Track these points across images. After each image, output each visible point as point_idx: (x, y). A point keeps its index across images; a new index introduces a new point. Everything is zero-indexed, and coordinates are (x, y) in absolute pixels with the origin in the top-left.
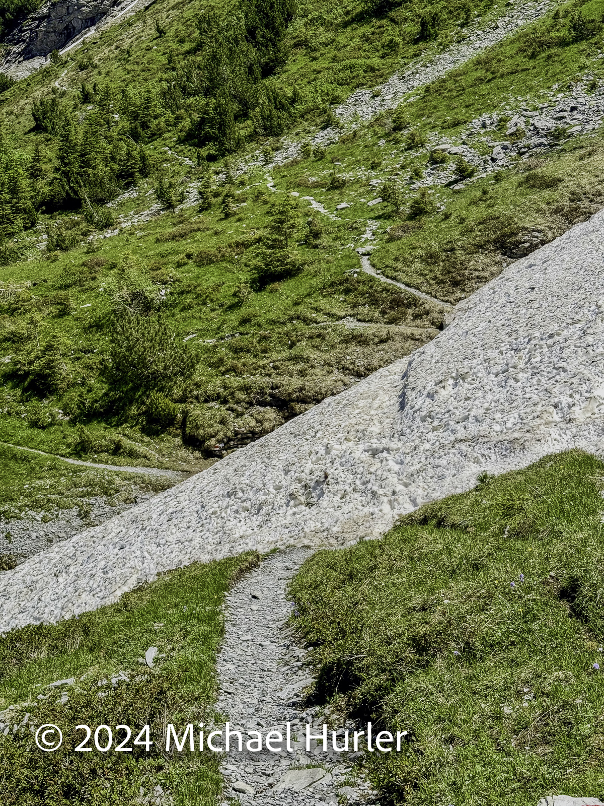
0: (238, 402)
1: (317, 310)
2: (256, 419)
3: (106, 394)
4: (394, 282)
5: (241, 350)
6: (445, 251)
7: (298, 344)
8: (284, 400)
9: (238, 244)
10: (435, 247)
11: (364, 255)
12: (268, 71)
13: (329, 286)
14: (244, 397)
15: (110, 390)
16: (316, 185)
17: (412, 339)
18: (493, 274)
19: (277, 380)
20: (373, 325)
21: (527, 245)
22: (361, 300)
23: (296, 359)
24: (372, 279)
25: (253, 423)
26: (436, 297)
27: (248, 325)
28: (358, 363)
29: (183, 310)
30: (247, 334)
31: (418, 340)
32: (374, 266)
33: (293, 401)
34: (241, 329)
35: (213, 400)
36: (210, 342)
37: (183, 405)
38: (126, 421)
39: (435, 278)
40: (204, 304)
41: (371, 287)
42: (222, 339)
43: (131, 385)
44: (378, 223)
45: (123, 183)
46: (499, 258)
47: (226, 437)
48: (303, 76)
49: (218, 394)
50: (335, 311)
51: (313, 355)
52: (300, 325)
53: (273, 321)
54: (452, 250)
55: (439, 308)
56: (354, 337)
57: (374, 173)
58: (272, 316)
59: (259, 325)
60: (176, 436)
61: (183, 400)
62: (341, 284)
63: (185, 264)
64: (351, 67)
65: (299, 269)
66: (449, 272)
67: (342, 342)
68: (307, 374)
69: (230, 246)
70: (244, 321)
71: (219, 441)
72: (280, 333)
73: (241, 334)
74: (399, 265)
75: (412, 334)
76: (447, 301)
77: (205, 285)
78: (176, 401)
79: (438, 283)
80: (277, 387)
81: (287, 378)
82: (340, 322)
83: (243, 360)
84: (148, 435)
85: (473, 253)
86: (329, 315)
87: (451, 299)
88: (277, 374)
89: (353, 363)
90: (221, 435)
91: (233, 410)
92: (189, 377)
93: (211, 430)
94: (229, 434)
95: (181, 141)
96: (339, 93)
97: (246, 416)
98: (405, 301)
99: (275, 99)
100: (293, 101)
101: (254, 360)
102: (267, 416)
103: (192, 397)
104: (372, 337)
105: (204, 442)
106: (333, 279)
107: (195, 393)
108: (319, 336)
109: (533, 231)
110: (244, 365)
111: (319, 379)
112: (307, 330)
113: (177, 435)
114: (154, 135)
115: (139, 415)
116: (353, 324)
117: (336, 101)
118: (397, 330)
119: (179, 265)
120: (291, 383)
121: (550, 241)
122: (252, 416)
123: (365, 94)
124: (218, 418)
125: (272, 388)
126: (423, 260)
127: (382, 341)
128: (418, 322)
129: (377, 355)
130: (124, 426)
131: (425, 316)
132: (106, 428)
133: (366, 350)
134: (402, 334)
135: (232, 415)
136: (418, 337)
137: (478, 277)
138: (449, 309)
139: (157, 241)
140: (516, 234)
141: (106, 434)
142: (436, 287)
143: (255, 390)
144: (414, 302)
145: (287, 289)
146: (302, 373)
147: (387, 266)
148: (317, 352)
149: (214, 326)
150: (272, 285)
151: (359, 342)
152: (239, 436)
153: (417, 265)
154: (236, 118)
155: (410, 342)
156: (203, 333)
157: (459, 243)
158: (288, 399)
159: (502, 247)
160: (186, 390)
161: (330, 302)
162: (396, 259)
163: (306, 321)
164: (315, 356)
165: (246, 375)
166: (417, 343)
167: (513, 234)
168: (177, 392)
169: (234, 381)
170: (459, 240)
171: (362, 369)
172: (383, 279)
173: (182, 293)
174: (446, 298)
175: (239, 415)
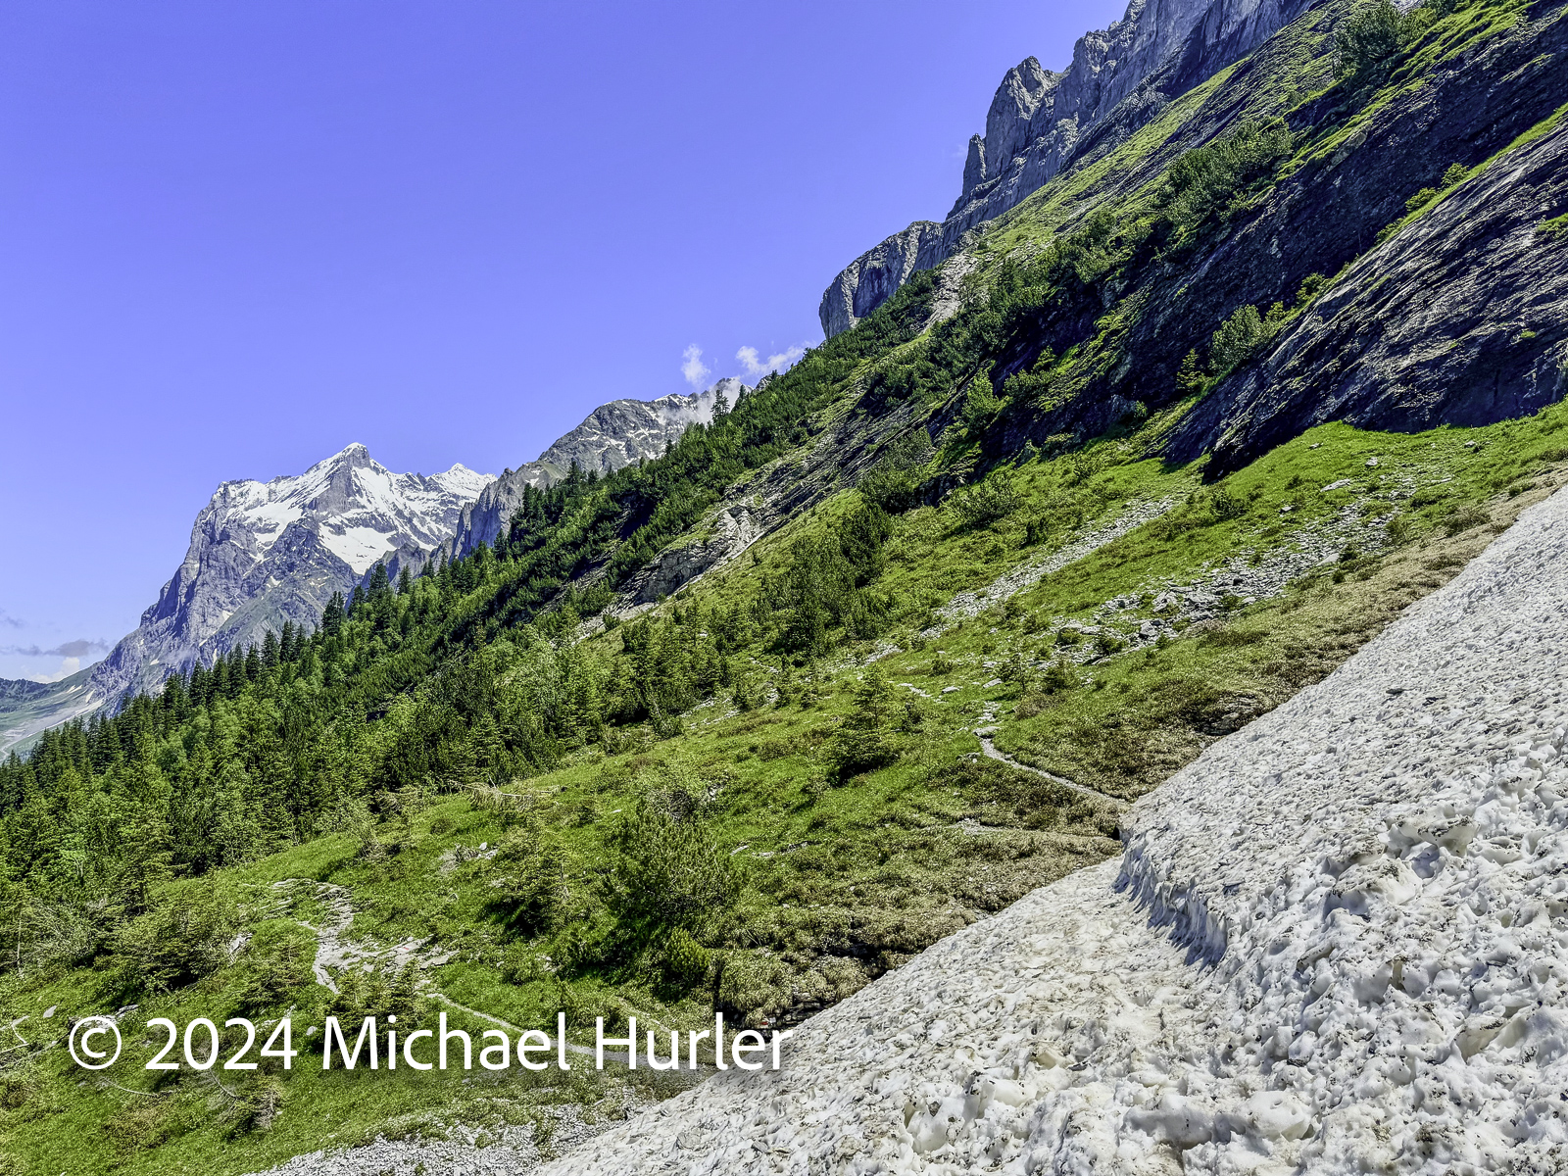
0: (800, 948)
1: (920, 808)
2: (827, 977)
3: (612, 934)
4: (1034, 770)
5: (809, 866)
6: (1105, 727)
7: (893, 858)
8: (871, 948)
9: (814, 733)
10: (1089, 722)
11: (984, 737)
12: (862, 582)
13: (937, 776)
14: (809, 939)
15: (619, 927)
16: (916, 673)
17: (1071, 852)
18: (1186, 758)
19: (860, 913)
20: (1005, 830)
21: (1235, 715)
22: (985, 794)
23: (889, 880)
24: (1000, 765)
25: (822, 984)
26: (1100, 791)
27: (820, 831)
28: (987, 889)
29: (737, 813)
30: (819, 843)
31: (1081, 853)
32: (1000, 749)
33: (885, 947)
34: (811, 836)
35: (764, 944)
36: (766, 855)
37: (718, 951)
38: (632, 976)
39: (1095, 764)
40: (765, 805)
41: (999, 776)
42: (783, 850)
43: (648, 918)
44: (999, 705)
45: (700, 692)
46: (1191, 735)
47: (779, 1006)
48: (900, 584)
49: (771, 935)
50: (946, 809)
51: (915, 873)
52: (894, 829)
53: (857, 824)
54: (1117, 725)
55: (1108, 805)
56: (978, 848)
57: (987, 657)
58: (855, 817)
59: (836, 831)
60: (705, 1002)
61: (718, 943)
62: (953, 772)
63: (747, 758)
64: (952, 573)
65: (893, 758)
66: (1117, 755)
67: (960, 854)
68: (907, 905)
69: (805, 735)
70: (816, 825)
71: (769, 1014)
72: (865, 841)
73: (810, 843)
74: (1039, 747)
75: (1071, 845)
76: (1119, 797)
77: (767, 782)
78: (708, 945)
79: (1102, 771)
80: (860, 925)
81: (876, 909)
82: (956, 826)
83: (810, 882)
84: (663, 1000)
85: (1150, 728)
86: (938, 815)
87: (1125, 792)
88: (861, 903)
89: (979, 888)
90: (771, 1005)
91: (791, 961)
92: (730, 907)
93: (755, 994)
94: (785, 1002)
95: (767, 651)
96: (939, 595)
97: (812, 971)
98: (1053, 796)
99: (869, 603)
100: (889, 606)
101: (827, 882)
102: (845, 973)
103: (731, 938)
104: (1006, 848)
105: (744, 1014)
106: (942, 766)
107: (737, 932)
108: (924, 845)
109: (1241, 696)
110: (812, 889)
111: (925, 914)
112: (906, 837)
113: (707, 1001)
114: (739, 646)
115: (653, 965)
116: (975, 829)
117: (936, 603)
118: (1045, 837)
119: (740, 759)
120: (881, 919)
121: (1268, 711)
122: (820, 971)
123: (969, 596)
124: (769, 974)
125: (853, 926)
126: (1074, 739)
127: (1022, 855)
128: (1077, 826)
129: (1018, 876)
130: (630, 983)
131: (1086, 818)
132: (600, 987)
133: (998, 868)
134: (1054, 845)
135: (790, 970)
136: (1080, 849)
137: (1163, 762)
138: (1125, 808)
139: (720, 735)
140: (1215, 701)
141: (600, 996)
142: (1098, 776)
143: (826, 929)
144: (1067, 798)
145: (877, 782)
146: (899, 903)
147: (1020, 749)
148: (922, 870)
149: (774, 834)
150: (857, 777)
151: (987, 855)
152: (801, 1006)
153: (1065, 746)
154: (827, 626)
155: (1067, 856)
156: (758, 843)
157: (1126, 716)
158: (877, 944)
159: (1194, 720)
160: (724, 927)
161: (939, 798)
162: (1033, 739)
163: (904, 824)
164: (919, 876)
165: (814, 905)
166: (1080, 858)
167: (1209, 701)
168: (711, 931)
169: (795, 914)
170: (1124, 712)
171: (994, 898)
172: (1016, 766)
173: (738, 792)
174: (1117, 793)
175: (802, 970)
